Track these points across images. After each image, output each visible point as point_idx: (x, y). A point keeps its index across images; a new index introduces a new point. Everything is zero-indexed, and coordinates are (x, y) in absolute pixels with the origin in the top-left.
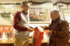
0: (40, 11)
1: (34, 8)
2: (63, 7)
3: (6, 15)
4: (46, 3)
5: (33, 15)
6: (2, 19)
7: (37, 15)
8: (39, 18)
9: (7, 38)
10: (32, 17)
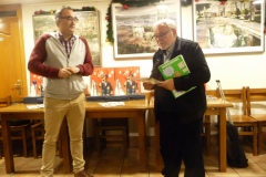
0: (144, 24)
1: (128, 18)
2: (209, 10)
5: (127, 38)
7: (138, 35)
8: (142, 43)
10: (125, 41)
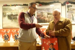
3: (13, 17)
4: (54, 4)
5: (41, 17)
6: (10, 21)
7: (45, 16)
9: (14, 40)
10: (40, 18)
